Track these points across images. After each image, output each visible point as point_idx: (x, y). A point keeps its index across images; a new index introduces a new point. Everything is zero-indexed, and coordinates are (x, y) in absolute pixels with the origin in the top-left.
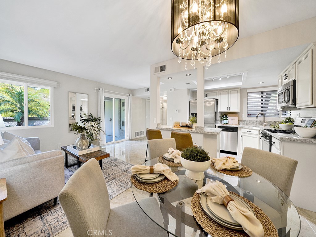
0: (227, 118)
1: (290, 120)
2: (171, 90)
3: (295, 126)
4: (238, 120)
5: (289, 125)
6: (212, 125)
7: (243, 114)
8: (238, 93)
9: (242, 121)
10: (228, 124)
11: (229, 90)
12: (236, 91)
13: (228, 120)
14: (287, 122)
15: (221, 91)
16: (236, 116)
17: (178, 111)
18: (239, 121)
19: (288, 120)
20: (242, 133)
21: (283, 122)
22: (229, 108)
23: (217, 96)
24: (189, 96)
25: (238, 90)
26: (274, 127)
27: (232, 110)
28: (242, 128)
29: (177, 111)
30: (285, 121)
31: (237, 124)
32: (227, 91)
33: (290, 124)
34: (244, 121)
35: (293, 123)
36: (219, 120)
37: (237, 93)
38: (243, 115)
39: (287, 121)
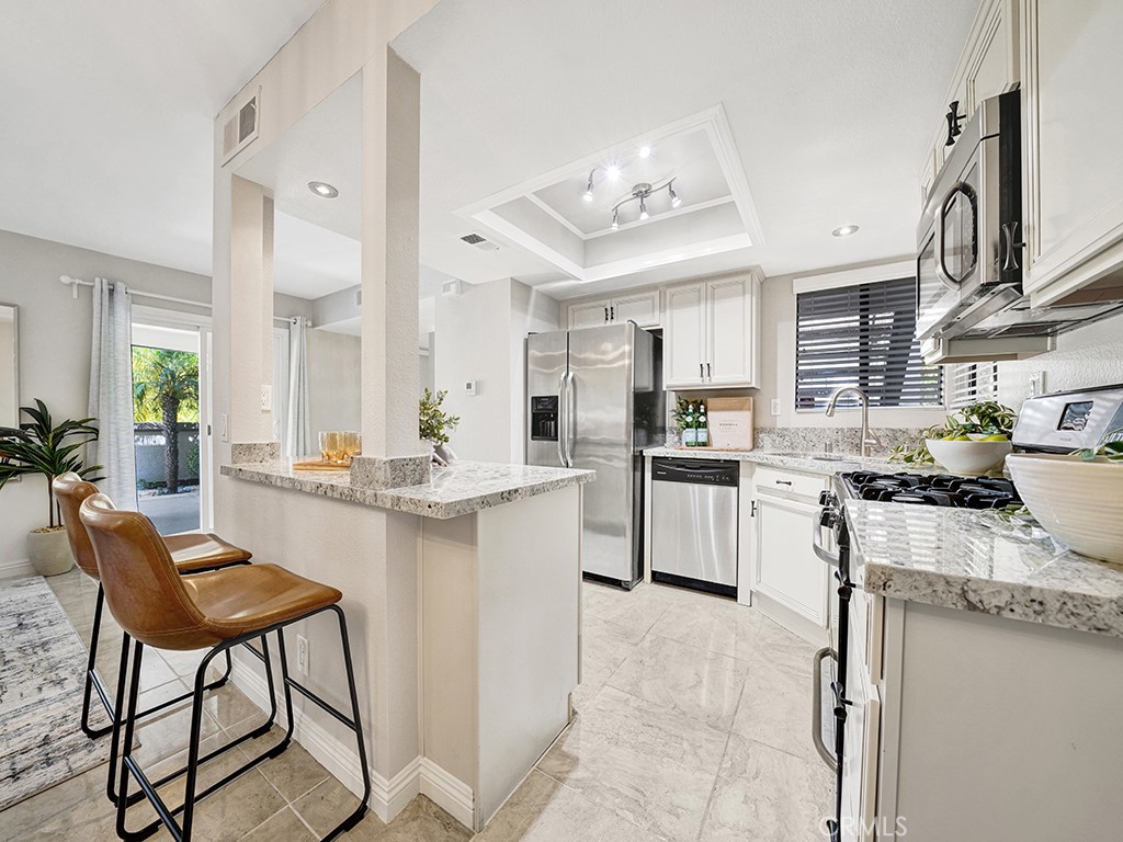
0: (702, 419)
1: (991, 417)
2: (446, 288)
3: (1017, 449)
4: (754, 429)
5: (983, 449)
6: (617, 449)
7: (775, 398)
8: (748, 296)
9: (770, 431)
10: (704, 444)
11: (710, 284)
12: (740, 286)
13: (705, 425)
14: (974, 429)
15: (673, 290)
16: (741, 409)
17: (473, 387)
18: (755, 431)
19: (982, 416)
20: (760, 489)
21: (950, 432)
22: (705, 369)
23: (657, 313)
24: (529, 318)
25: (747, 278)
26: (909, 459)
27: (719, 379)
28: (759, 464)
29: (469, 386)
30: (963, 421)
31: (749, 445)
32: (697, 286)
33: (991, 440)
34: (783, 433)
35: (1010, 437)
36: (671, 429)
37: (744, 294)
38: (776, 404)
39: (974, 426)
